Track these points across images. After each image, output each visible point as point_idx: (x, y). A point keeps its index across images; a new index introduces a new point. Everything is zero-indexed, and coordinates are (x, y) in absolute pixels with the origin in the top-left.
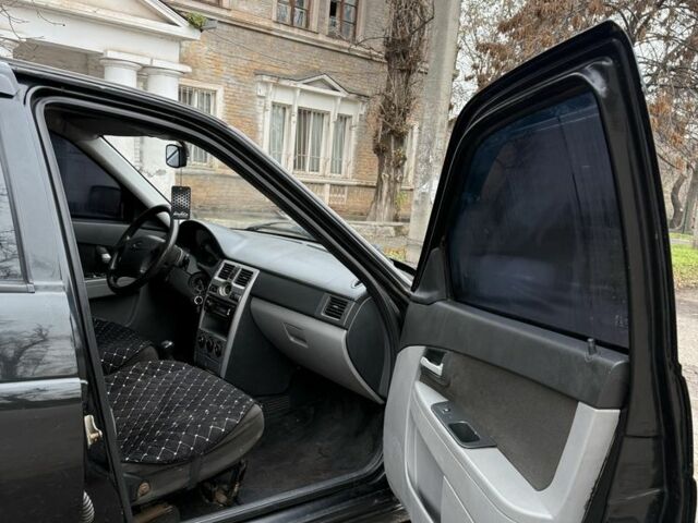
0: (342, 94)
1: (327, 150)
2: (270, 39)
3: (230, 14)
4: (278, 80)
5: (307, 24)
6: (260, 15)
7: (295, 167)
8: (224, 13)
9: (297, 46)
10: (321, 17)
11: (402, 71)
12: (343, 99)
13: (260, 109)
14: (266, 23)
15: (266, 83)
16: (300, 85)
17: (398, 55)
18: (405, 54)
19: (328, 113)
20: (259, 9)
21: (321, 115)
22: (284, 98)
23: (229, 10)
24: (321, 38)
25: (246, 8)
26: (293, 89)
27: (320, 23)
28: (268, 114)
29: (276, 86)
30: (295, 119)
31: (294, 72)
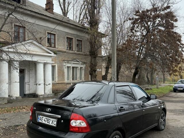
0: (81, 63)
1: (78, 75)
2: (65, 53)
3: (58, 49)
4: (68, 62)
5: (72, 49)
6: (63, 49)
7: (72, 80)
8: (57, 49)
9: (71, 54)
10: (75, 48)
11: (94, 58)
12: (81, 64)
13: (64, 68)
14: (65, 50)
15: (66, 63)
16: (72, 62)
17: (93, 55)
18: (94, 54)
19: (78, 67)
20: (63, 47)
21: (76, 68)
22: (69, 65)
23: (57, 48)
24: (76, 52)
25: (60, 48)
26: (71, 63)
27: (75, 49)
28: (66, 69)
29: (68, 63)
30: (71, 69)
31: (71, 59)
